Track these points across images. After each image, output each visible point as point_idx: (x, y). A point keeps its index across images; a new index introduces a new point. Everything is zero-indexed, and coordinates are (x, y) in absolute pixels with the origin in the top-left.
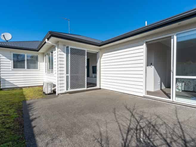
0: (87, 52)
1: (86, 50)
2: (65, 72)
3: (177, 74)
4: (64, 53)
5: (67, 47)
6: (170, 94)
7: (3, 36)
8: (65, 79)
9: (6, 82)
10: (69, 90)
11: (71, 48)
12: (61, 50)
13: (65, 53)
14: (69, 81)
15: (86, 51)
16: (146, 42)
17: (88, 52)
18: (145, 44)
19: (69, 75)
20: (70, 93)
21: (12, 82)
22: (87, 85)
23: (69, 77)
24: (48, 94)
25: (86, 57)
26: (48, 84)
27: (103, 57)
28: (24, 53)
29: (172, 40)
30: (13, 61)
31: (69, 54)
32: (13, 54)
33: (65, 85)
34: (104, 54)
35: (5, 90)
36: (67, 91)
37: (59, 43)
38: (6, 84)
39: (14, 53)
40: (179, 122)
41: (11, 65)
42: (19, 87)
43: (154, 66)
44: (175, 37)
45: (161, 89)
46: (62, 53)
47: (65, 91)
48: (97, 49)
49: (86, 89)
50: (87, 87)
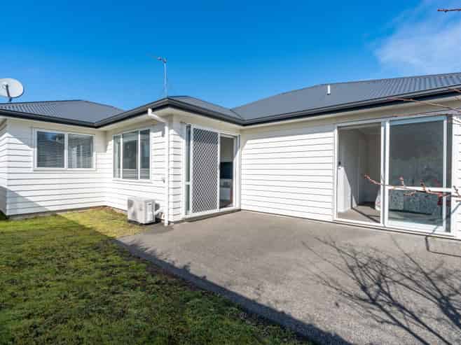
0: (221, 137)
1: (219, 132)
2: (183, 177)
3: (391, 184)
4: (181, 140)
5: (187, 127)
6: (379, 217)
7: (5, 87)
8: (183, 191)
9: (19, 200)
10: (191, 214)
11: (194, 129)
12: (177, 131)
13: (183, 138)
14: (191, 196)
15: (219, 136)
16: (338, 127)
17: (222, 135)
18: (336, 131)
19: (191, 183)
20: (191, 220)
21: (33, 200)
22: (220, 204)
23: (191, 188)
24: (146, 224)
25: (219, 145)
26: (146, 202)
27: (246, 146)
28: (62, 131)
29: (382, 129)
30: (36, 149)
31: (192, 142)
32: (38, 132)
33: (183, 204)
34: (249, 142)
35: (16, 218)
36: (188, 216)
37: (175, 119)
38: (19, 205)
39: (40, 130)
40: (406, 254)
41: (31, 159)
42: (50, 212)
43: (345, 167)
44: (388, 125)
45: (352, 208)
46: (178, 138)
47: (183, 216)
48: (237, 130)
49: (217, 210)
50: (220, 207)
